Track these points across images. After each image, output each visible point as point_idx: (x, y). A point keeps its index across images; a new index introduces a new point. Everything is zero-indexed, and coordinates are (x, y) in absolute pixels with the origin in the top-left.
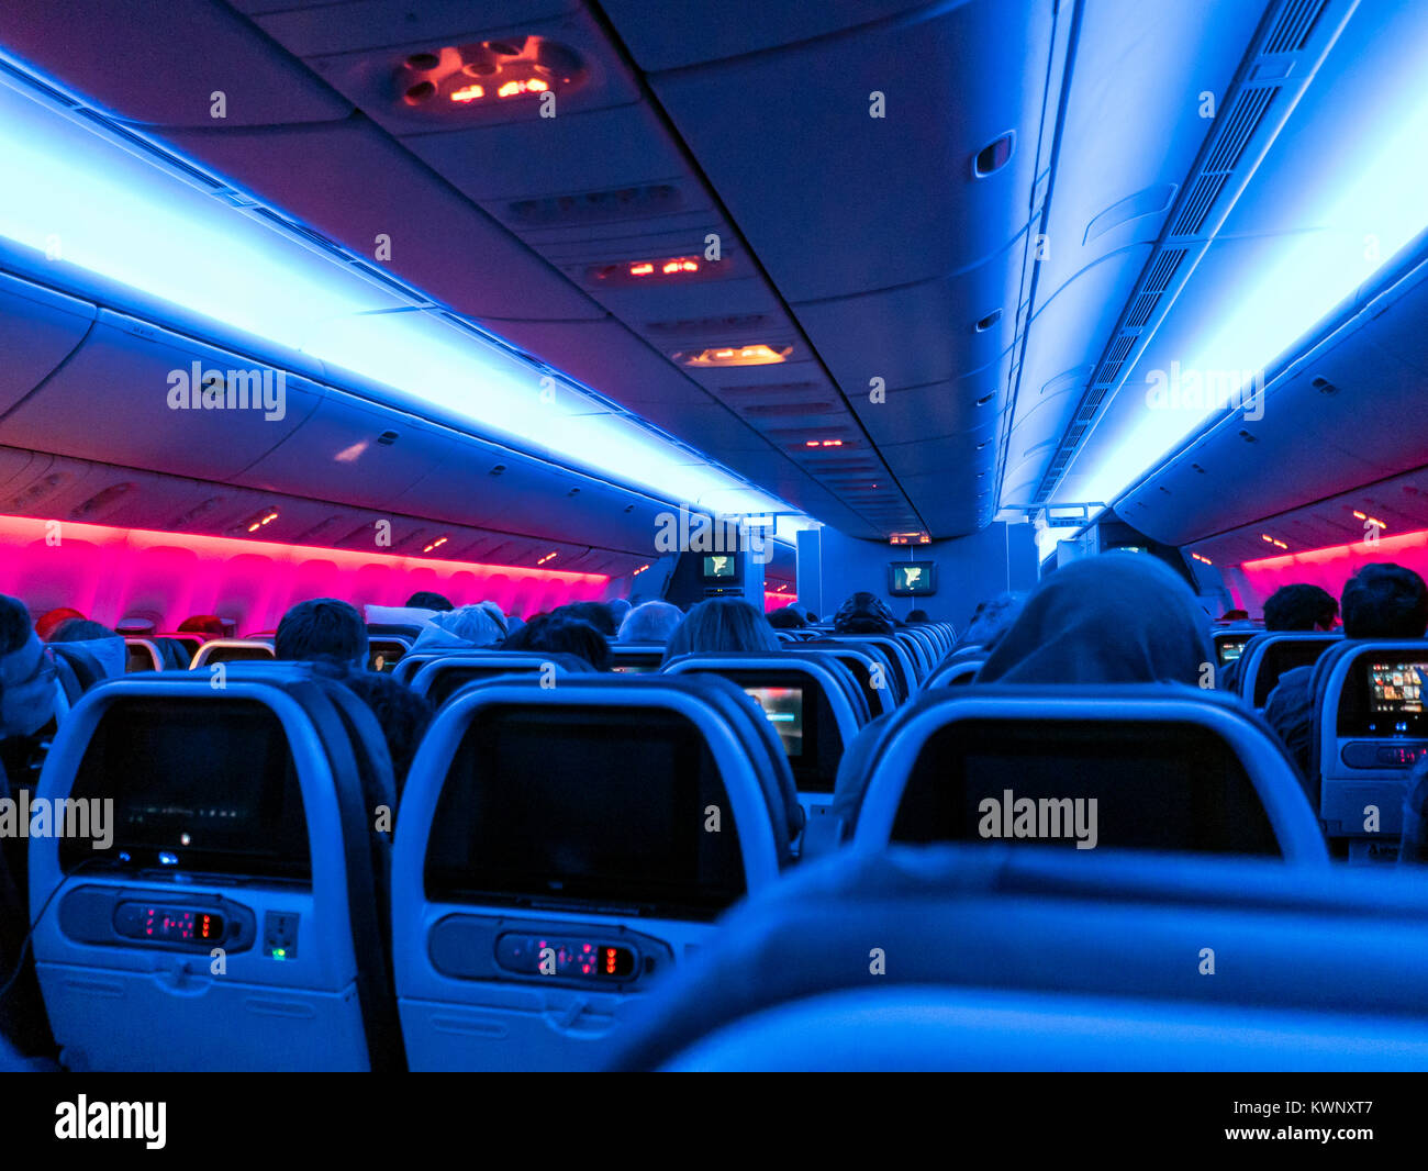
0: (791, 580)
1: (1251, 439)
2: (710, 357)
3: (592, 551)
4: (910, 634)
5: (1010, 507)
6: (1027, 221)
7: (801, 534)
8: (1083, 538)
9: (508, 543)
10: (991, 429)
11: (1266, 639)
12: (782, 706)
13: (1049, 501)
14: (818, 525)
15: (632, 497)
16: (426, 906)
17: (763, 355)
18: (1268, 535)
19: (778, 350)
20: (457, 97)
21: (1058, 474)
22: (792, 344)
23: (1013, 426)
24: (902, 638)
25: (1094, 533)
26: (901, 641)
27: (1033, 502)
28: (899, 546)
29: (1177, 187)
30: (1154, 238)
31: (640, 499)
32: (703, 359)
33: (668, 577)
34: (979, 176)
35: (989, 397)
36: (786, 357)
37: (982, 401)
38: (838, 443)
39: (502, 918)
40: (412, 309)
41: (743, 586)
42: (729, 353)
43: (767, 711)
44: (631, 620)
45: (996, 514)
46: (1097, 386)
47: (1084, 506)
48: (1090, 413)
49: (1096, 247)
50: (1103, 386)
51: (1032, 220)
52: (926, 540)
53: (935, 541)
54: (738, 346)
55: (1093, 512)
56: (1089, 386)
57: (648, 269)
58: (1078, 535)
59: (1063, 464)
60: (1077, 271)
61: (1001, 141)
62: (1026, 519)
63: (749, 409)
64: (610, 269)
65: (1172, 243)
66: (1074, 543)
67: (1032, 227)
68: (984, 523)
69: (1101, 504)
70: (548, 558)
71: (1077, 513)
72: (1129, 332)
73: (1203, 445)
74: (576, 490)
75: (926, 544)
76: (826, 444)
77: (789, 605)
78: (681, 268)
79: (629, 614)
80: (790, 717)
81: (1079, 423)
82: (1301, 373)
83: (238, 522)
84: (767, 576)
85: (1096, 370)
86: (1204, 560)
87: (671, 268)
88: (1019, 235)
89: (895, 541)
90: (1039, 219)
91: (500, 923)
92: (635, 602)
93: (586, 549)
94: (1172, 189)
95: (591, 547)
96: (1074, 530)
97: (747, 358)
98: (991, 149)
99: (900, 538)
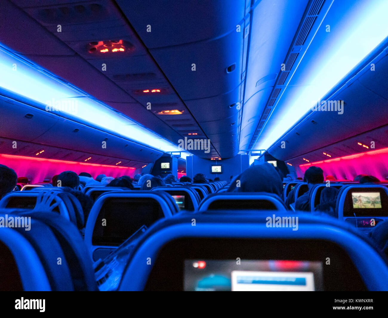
0: (184, 169)
1: (299, 135)
2: (163, 112)
3: (131, 161)
4: (214, 183)
5: (241, 151)
6: (241, 82)
7: (187, 157)
8: (261, 159)
9: (108, 159)
10: (236, 131)
11: (300, 184)
12: (179, 200)
13: (252, 149)
14: (192, 155)
15: (142, 147)
16: (92, 246)
17: (177, 112)
18: (304, 158)
19: (180, 111)
20: (102, 51)
21: (254, 142)
22: (184, 110)
23: (241, 130)
24: (212, 184)
25: (263, 157)
26: (212, 185)
27: (248, 149)
28: (213, 160)
29: (277, 74)
30: (273, 86)
31: (144, 148)
32: (161, 113)
33: (151, 168)
34: (228, 73)
35: (234, 123)
36: (183, 113)
37: (232, 124)
38: (196, 134)
39: (111, 249)
40: (84, 97)
41: (172, 171)
42: (168, 111)
43: (176, 201)
44: (141, 180)
45: (238, 152)
46: (262, 120)
47: (260, 150)
48: (261, 127)
49: (259, 87)
50: (263, 120)
51: (242, 82)
52: (220, 159)
53: (222, 159)
54: (170, 110)
55: (263, 152)
56: (260, 120)
57: (148, 91)
58: (259, 158)
59: (255, 140)
60: (254, 93)
61: (233, 65)
62: (246, 154)
63: (173, 125)
64: (138, 91)
65: (278, 87)
66: (258, 160)
67: (242, 84)
68: (235, 155)
69: (264, 150)
70: (119, 163)
71: (259, 152)
72: (269, 107)
73: (288, 136)
74: (127, 145)
75: (220, 160)
76: (193, 134)
77: (183, 176)
78: (156, 91)
79: (141, 178)
80: (181, 203)
81: (258, 129)
82: (309, 119)
83: (33, 153)
84: (178, 168)
85: (261, 117)
86: (290, 165)
87: (154, 91)
88: (239, 85)
89: (212, 159)
90: (244, 82)
91: (111, 250)
92: (142, 175)
93: (129, 161)
94: (276, 75)
95: (131, 160)
96: (258, 157)
97: (173, 113)
98: (230, 67)
99: (213, 159)
